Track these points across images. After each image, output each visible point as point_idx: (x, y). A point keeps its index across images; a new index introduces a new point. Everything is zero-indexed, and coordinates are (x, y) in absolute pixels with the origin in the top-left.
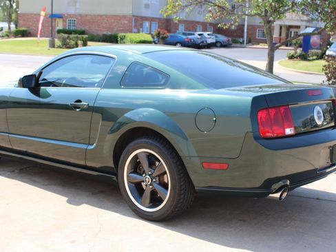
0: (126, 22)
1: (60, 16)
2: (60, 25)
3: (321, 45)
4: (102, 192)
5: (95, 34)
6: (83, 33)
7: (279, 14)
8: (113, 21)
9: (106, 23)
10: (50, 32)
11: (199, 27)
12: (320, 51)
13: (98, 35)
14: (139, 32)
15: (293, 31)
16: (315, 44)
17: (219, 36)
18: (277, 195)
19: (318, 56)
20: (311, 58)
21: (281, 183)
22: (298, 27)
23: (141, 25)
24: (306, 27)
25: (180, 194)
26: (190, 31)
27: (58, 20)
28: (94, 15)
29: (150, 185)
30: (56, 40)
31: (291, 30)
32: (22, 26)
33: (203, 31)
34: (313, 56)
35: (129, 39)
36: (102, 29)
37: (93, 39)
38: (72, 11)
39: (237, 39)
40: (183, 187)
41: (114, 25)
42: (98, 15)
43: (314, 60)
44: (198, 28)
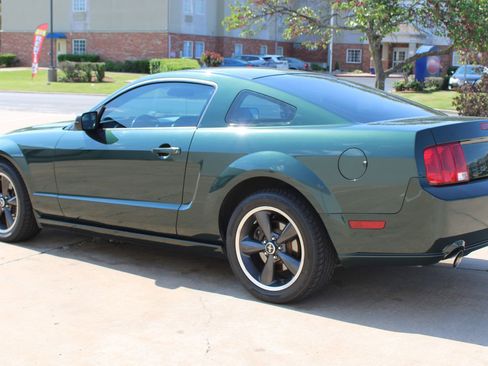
0: (159, 43)
1: (62, 36)
2: (62, 49)
3: (440, 70)
4: (195, 271)
5: (114, 61)
6: (97, 59)
7: (391, 26)
8: (140, 41)
9: (130, 45)
10: (49, 59)
11: (264, 49)
12: (440, 79)
13: (119, 62)
14: (178, 56)
15: (398, 50)
16: (432, 69)
17: (293, 59)
18: (451, 261)
19: (438, 86)
20: (428, 89)
21: (454, 246)
22: (406, 45)
23: (181, 47)
24: (418, 46)
25: (318, 265)
26: (251, 53)
27: (58, 41)
28: (113, 34)
29: (274, 255)
30: (59, 71)
31: (395, 49)
32: (7, 51)
33: (269, 53)
34: (430, 86)
35: (165, 66)
36: (124, 53)
37: (112, 68)
38: (79, 28)
39: (319, 65)
40: (322, 255)
41: (142, 47)
42: (119, 34)
43: (432, 91)
44: (262, 49)
